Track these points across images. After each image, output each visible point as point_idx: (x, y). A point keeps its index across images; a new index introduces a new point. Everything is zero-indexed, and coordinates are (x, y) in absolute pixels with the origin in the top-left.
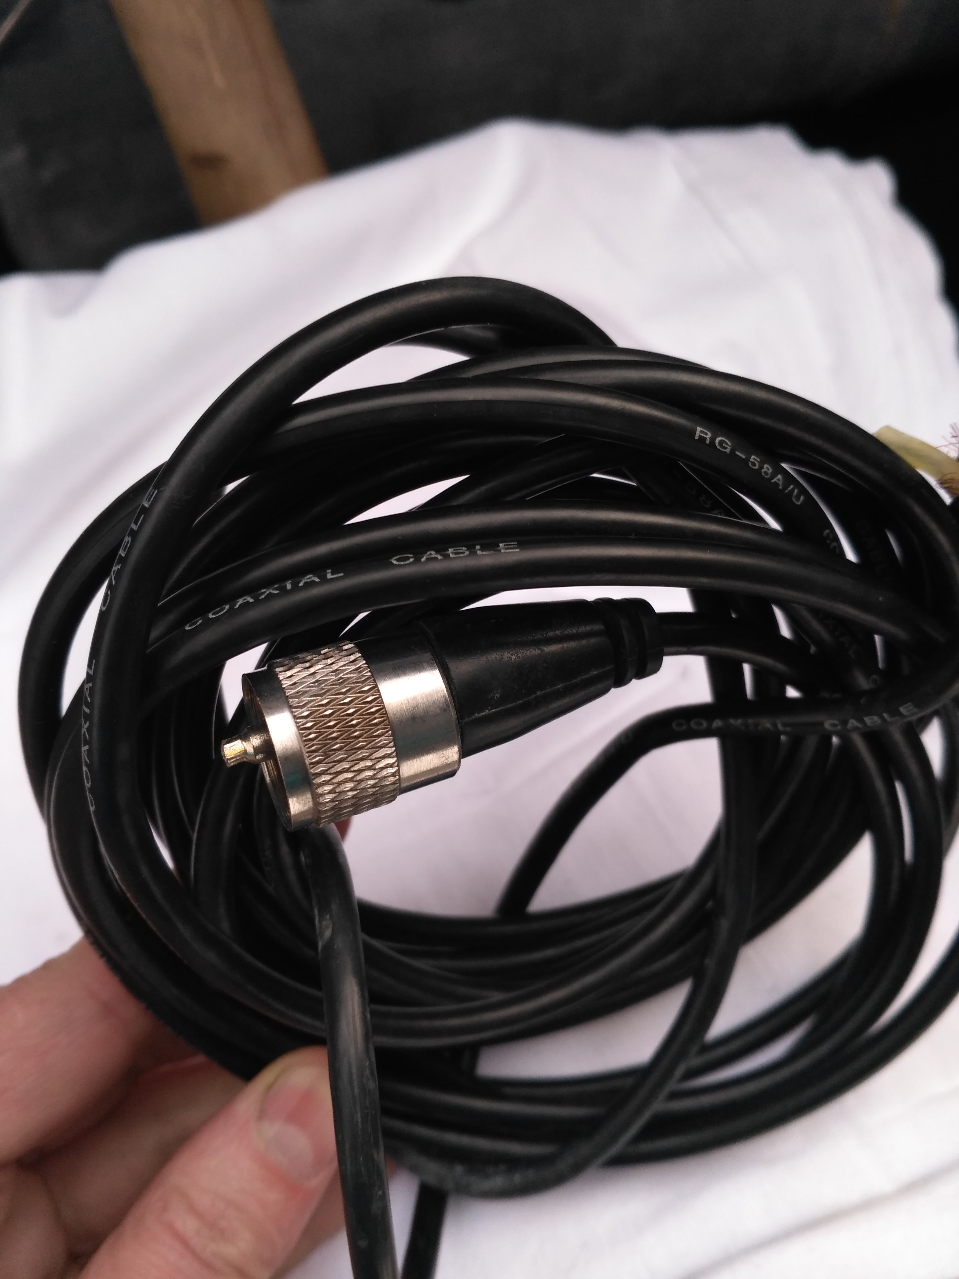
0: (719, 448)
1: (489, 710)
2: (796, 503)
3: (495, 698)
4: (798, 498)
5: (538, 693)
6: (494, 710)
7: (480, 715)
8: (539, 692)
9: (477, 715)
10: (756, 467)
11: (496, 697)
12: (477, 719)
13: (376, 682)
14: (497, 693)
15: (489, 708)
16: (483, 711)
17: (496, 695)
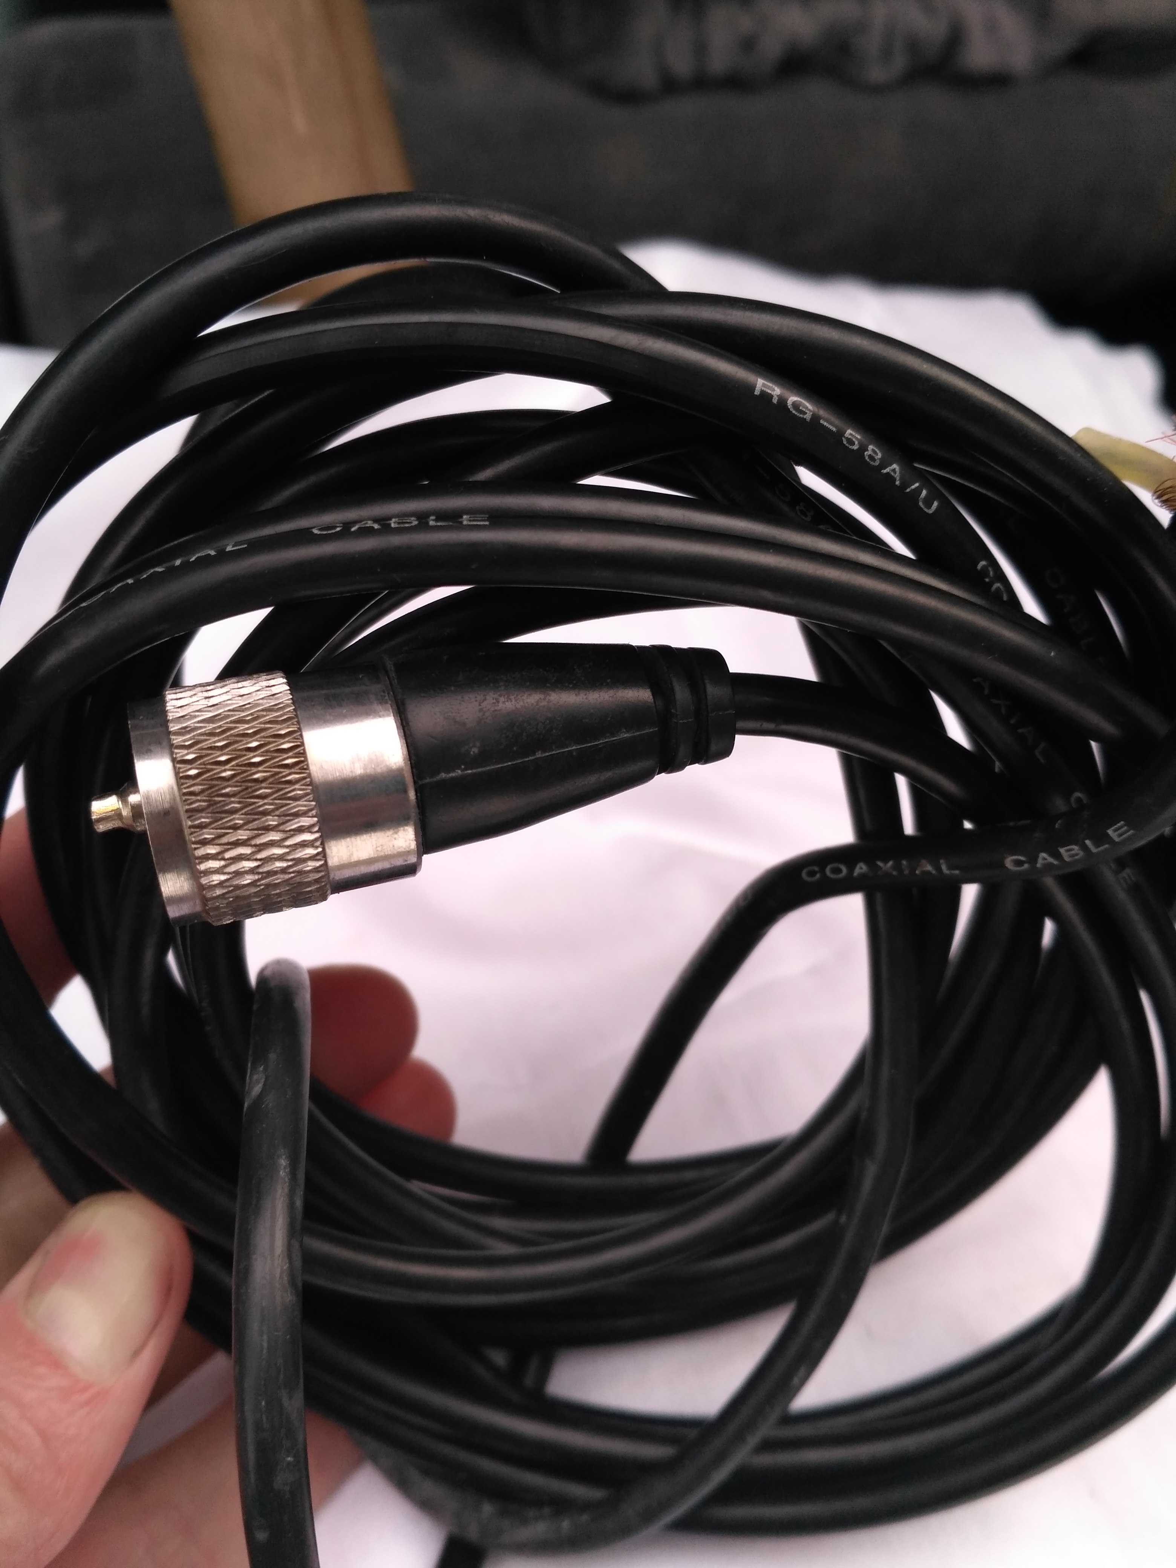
0: (794, 412)
1: (463, 770)
2: (926, 510)
3: (472, 753)
4: (928, 502)
5: (539, 755)
6: (470, 772)
7: (448, 776)
8: (540, 752)
9: (443, 775)
10: (855, 447)
11: (474, 752)
12: (444, 782)
13: (299, 725)
14: (474, 746)
15: (463, 767)
16: (454, 771)
17: (473, 750)
